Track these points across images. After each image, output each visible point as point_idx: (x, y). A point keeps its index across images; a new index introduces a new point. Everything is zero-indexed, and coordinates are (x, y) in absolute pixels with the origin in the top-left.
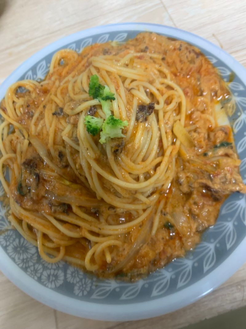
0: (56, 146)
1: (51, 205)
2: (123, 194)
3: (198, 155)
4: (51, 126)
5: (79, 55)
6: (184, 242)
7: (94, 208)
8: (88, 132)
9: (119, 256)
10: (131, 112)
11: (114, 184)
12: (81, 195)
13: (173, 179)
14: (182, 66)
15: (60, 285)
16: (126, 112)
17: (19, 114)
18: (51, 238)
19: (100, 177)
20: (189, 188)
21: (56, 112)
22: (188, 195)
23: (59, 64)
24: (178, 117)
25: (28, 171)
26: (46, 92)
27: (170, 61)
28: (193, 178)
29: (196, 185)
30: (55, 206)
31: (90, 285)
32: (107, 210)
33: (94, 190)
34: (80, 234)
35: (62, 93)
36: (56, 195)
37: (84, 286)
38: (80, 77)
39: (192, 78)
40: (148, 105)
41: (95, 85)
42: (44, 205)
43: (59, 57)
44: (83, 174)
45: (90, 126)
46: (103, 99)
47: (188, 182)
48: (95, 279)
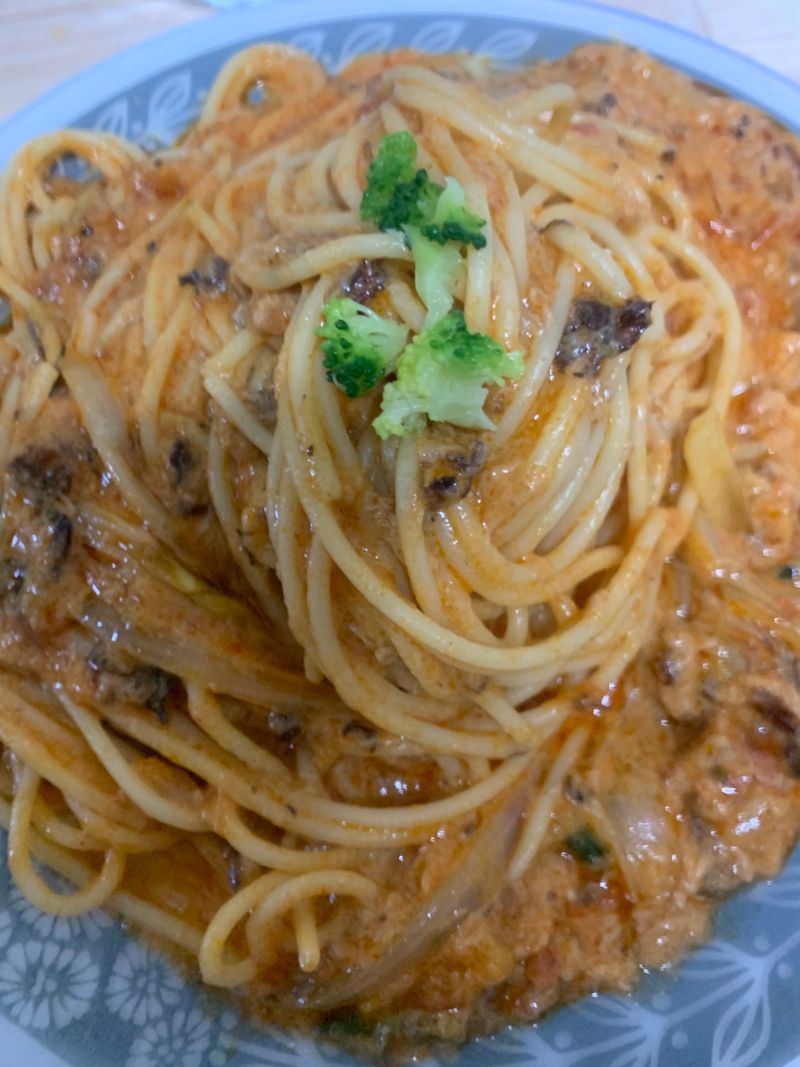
0: (167, 416)
1: (101, 665)
2: (428, 679)
3: (757, 571)
4: (162, 329)
5: (330, 80)
6: (640, 929)
7: (283, 716)
8: (329, 373)
9: (356, 945)
10: (543, 320)
11: (397, 628)
12: (237, 648)
13: (640, 653)
14: (738, 199)
15: (75, 1023)
16: (518, 314)
17: (42, 260)
18: (74, 806)
19: (340, 586)
20: (699, 703)
21: (195, 273)
22: (691, 732)
23: (244, 98)
24: (698, 398)
25: (26, 501)
26: (168, 190)
27: (692, 170)
28: (724, 663)
29: (733, 695)
30: (114, 671)
31: (201, 1045)
32: (340, 732)
33: (300, 637)
34: (203, 815)
35: (236, 203)
36: (127, 627)
37: (178, 1044)
38: (328, 151)
39: (773, 256)
40: (618, 306)
41: (395, 174)
42: (67, 659)
43: (249, 72)
44: (265, 558)
45: (346, 345)
46: (429, 234)
47: (702, 676)
48: (229, 1021)
